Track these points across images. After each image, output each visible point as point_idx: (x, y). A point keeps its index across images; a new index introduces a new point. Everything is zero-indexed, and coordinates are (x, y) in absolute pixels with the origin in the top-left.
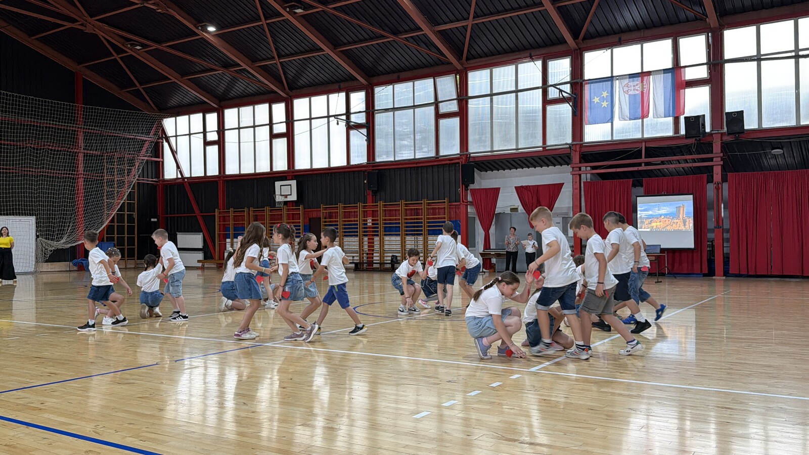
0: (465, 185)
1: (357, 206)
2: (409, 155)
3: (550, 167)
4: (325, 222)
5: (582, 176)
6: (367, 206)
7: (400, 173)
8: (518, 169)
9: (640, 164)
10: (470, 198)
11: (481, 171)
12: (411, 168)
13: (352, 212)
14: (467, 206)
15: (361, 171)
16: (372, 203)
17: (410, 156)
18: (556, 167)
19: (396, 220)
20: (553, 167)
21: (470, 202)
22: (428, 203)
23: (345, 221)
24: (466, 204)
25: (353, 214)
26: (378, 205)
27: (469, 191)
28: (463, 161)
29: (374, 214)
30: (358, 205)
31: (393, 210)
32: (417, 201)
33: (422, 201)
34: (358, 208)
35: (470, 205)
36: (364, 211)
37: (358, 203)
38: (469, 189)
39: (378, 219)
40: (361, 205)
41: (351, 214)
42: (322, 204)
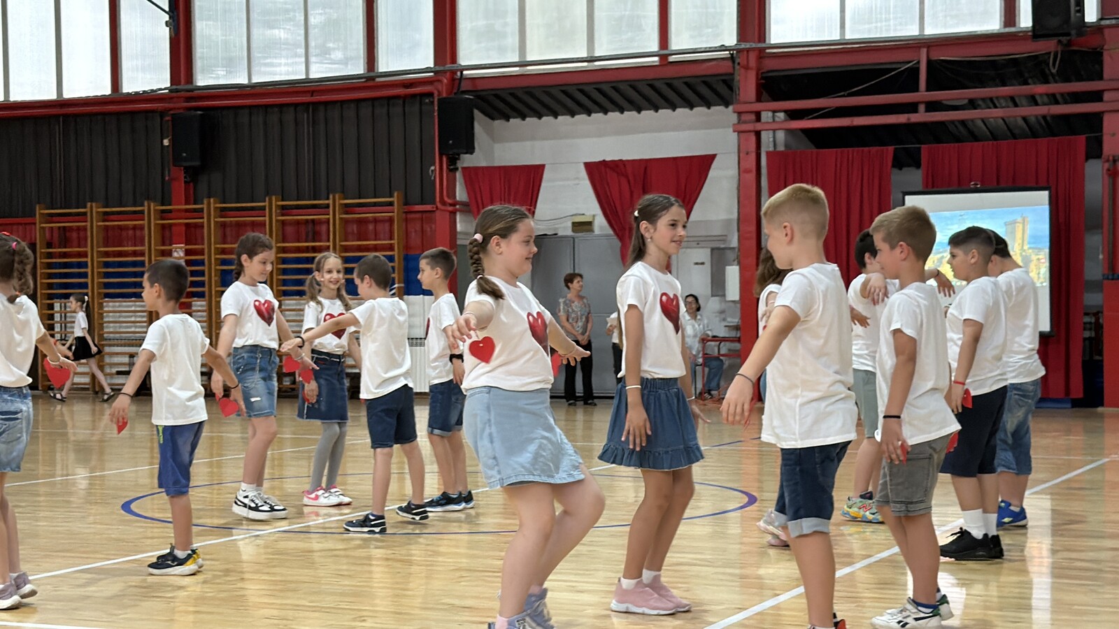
0: (447, 155)
1: (142, 212)
2: (290, 69)
3: (679, 110)
4: (50, 255)
5: (764, 134)
6: (170, 211)
7: (265, 123)
8: (593, 115)
9: (912, 108)
10: (461, 194)
11: (493, 118)
12: (296, 105)
13: (126, 228)
14: (453, 213)
15: (153, 111)
16: (186, 204)
17: (293, 73)
18: (696, 109)
20: (687, 110)
21: (462, 203)
22: (346, 205)
23: (107, 254)
24: (451, 208)
25: (131, 232)
26: (201, 210)
27: (459, 175)
28: (442, 89)
29: (192, 235)
30: (146, 209)
31: (244, 224)
32: (315, 200)
33: (328, 199)
34: (146, 218)
35: (460, 211)
36: (163, 226)
37: (146, 203)
38: (460, 169)
39: (203, 249)
40: (155, 210)
41: (124, 233)
42: (39, 203)
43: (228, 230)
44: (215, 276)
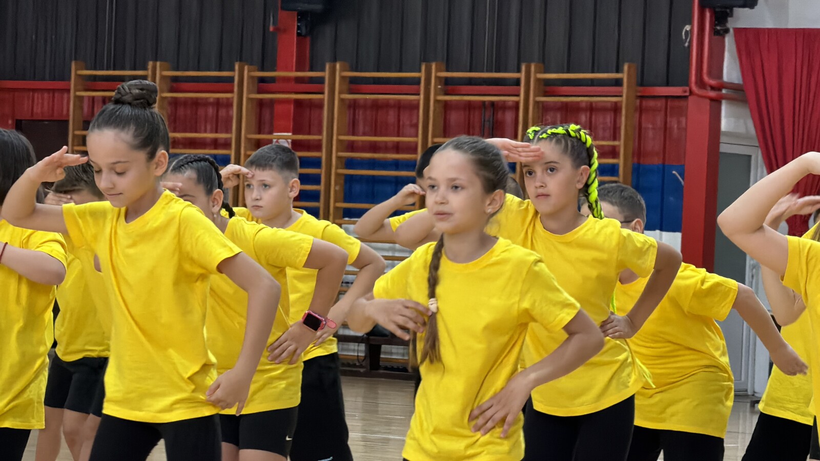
0: (710, 8)
1: (231, 80)
6: (273, 80)
10: (731, 71)
13: (205, 103)
14: (717, 102)
16: (297, 70)
19: (397, 148)
21: (731, 86)
22: (547, 82)
24: (712, 94)
26: (321, 81)
27: (729, 42)
29: (303, 118)
30: (236, 75)
31: (386, 105)
32: (498, 71)
33: (519, 71)
34: (236, 89)
35: (729, 99)
36: (261, 104)
37: (237, 67)
38: (731, 31)
39: (320, 141)
40: (251, 78)
41: (201, 112)
42: (76, 59)
43: (360, 115)
44: (336, 185)
